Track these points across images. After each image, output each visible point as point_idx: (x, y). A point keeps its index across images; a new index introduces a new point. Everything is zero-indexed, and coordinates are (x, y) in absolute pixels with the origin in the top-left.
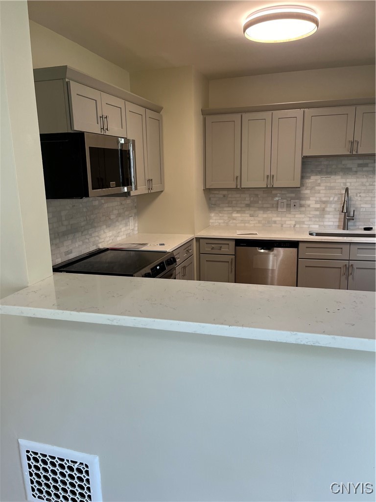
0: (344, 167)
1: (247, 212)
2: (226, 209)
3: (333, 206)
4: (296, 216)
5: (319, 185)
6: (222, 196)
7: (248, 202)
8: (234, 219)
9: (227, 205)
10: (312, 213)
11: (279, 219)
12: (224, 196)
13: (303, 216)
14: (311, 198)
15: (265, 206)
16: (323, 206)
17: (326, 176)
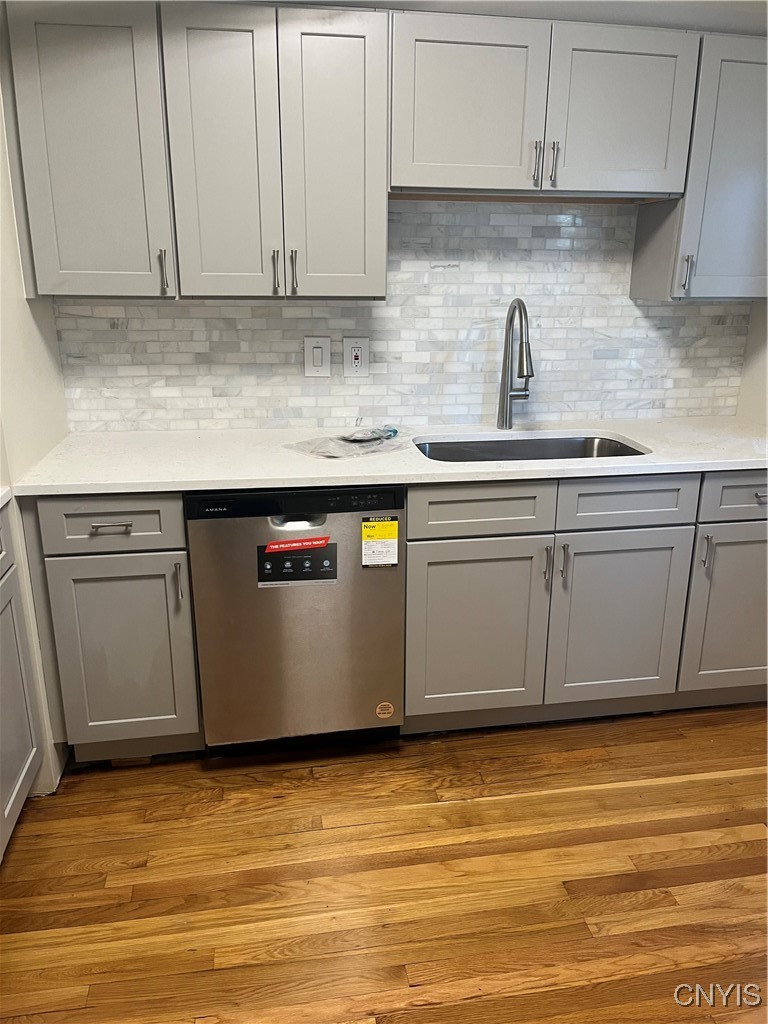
0: (494, 234)
1: (201, 381)
2: (123, 371)
3: (468, 356)
4: (363, 391)
5: (426, 290)
6: (106, 326)
7: (203, 348)
8: (158, 407)
9: (128, 357)
10: (406, 380)
11: (309, 401)
12: (114, 325)
13: (382, 389)
14: (404, 334)
15: (261, 358)
16: (440, 357)
17: (446, 263)
